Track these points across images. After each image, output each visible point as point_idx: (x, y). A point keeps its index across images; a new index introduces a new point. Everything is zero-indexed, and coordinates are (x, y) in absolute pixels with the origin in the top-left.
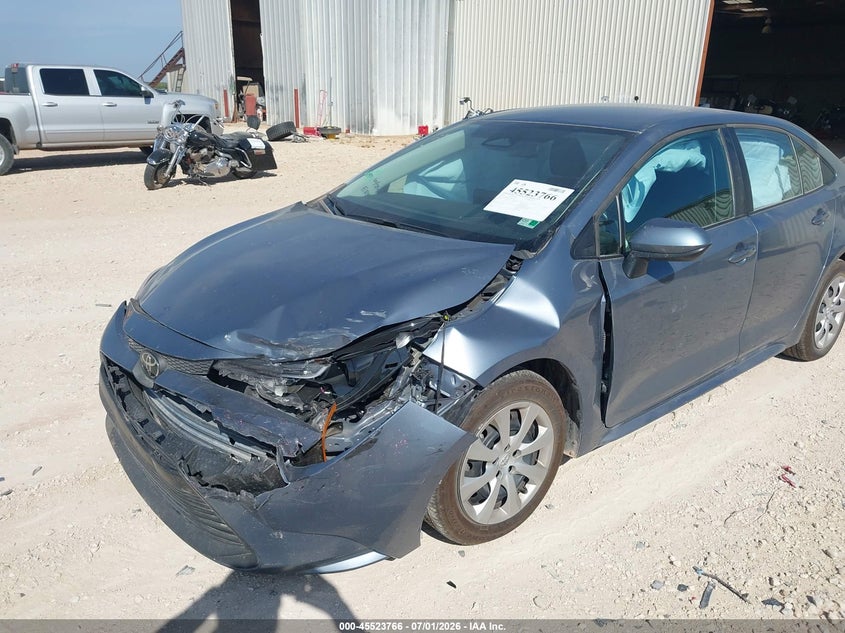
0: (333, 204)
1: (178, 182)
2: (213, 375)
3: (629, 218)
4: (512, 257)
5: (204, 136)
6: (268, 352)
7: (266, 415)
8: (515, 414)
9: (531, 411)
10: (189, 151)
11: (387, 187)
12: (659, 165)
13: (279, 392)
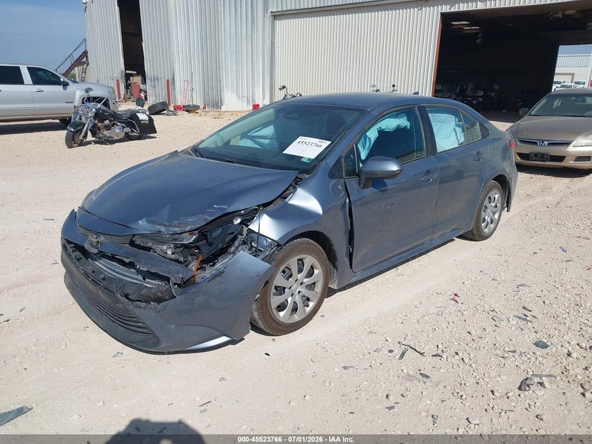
0: (196, 151)
1: (89, 143)
2: (132, 243)
3: (363, 156)
4: (297, 178)
5: (106, 112)
6: (163, 229)
7: (162, 262)
8: (300, 262)
9: (309, 260)
10: (96, 122)
11: (229, 141)
12: (380, 128)
13: (169, 252)
